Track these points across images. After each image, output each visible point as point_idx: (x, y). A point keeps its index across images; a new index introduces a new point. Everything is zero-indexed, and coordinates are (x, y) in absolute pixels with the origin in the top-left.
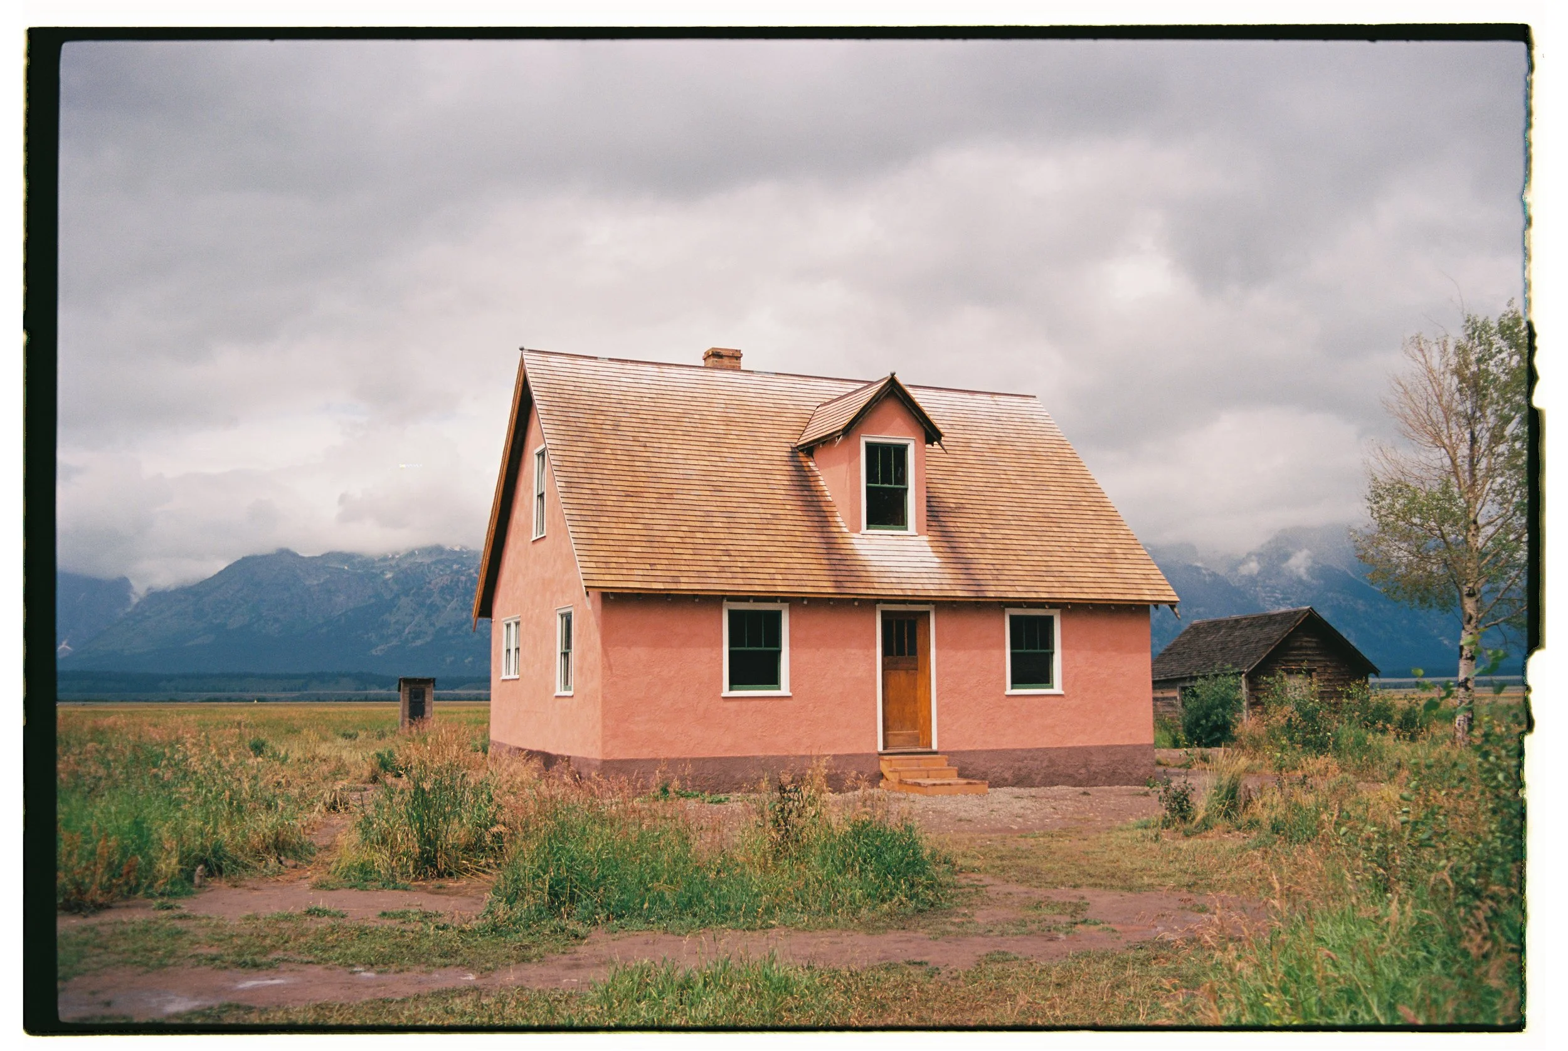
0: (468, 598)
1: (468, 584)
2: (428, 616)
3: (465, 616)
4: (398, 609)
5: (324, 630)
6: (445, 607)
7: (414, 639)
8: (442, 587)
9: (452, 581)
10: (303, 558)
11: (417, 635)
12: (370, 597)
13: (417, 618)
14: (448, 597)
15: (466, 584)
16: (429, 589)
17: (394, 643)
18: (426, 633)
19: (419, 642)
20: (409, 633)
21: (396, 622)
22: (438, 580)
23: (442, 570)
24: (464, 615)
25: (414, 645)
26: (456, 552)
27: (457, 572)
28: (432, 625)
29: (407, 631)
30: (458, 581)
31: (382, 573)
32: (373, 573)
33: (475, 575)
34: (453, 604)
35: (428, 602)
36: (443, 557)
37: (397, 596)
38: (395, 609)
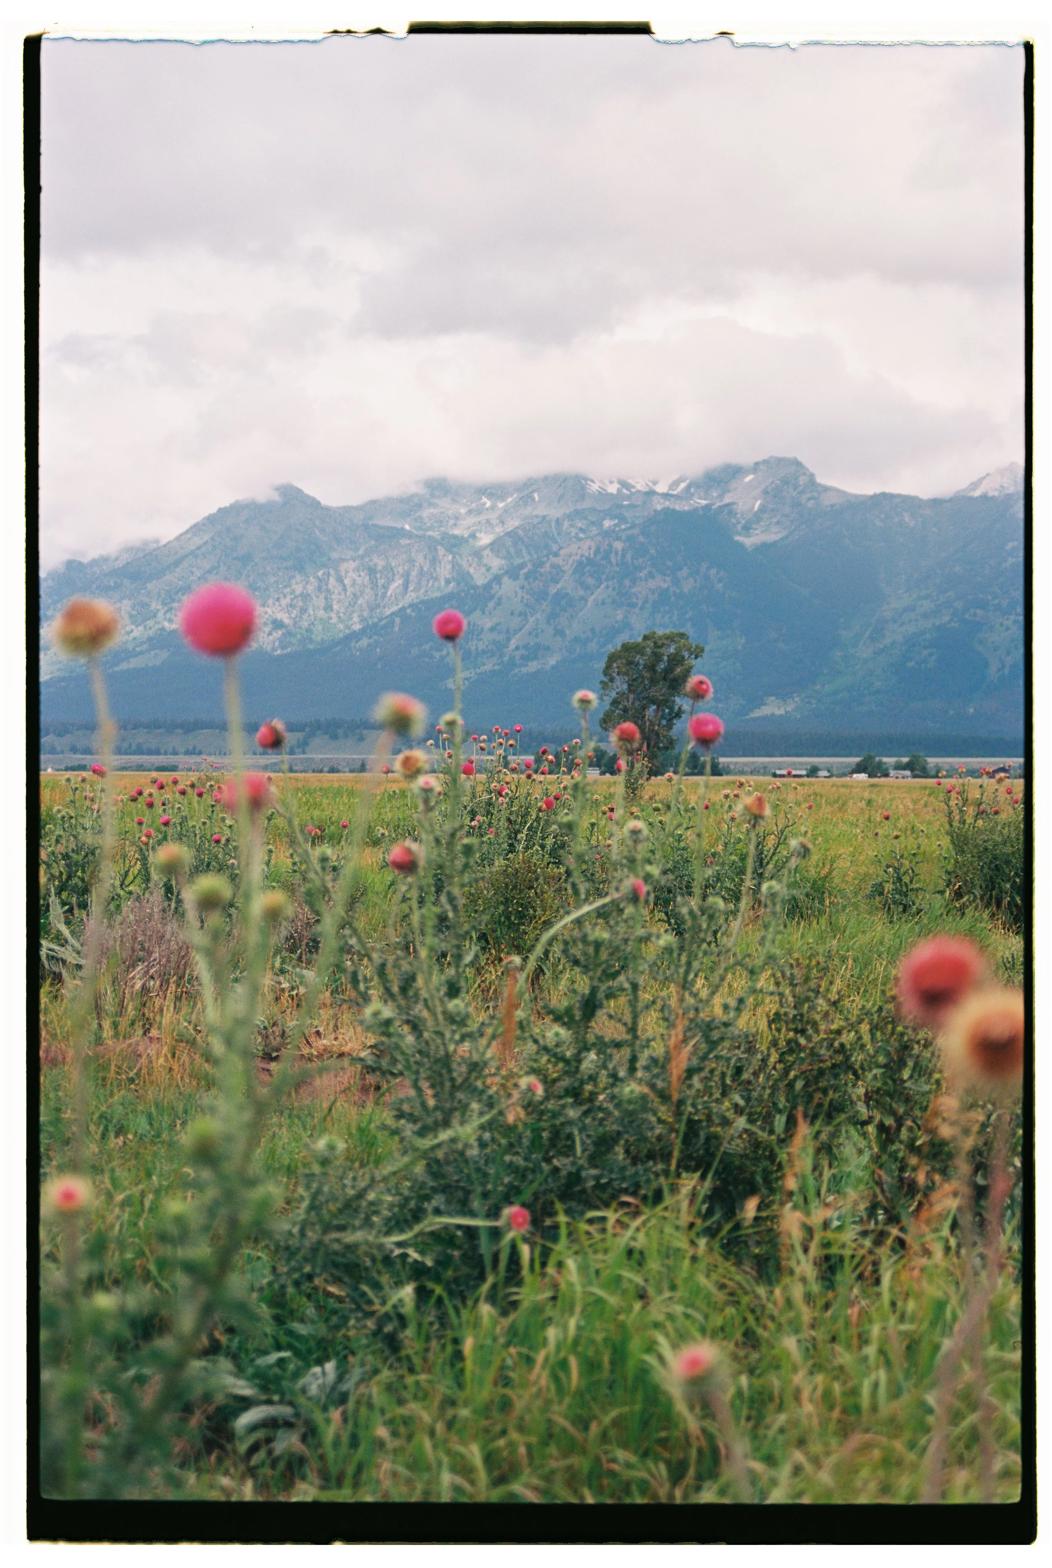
0: (627, 582)
1: (629, 556)
2: (552, 617)
3: (620, 617)
4: (499, 603)
5: (364, 642)
6: (584, 599)
7: (526, 659)
8: (580, 563)
9: (596, 553)
10: (327, 509)
11: (533, 652)
12: (448, 582)
13: (532, 620)
14: (590, 581)
15: (624, 556)
16: (553, 566)
17: (488, 667)
18: (548, 648)
19: (533, 666)
20: (517, 648)
21: (492, 629)
22: (573, 548)
23: (581, 529)
24: (620, 615)
25: (524, 670)
26: (612, 494)
27: (607, 534)
28: (560, 633)
29: (513, 644)
30: (610, 550)
31: (473, 536)
32: (455, 537)
33: (642, 539)
34: (600, 593)
35: (553, 590)
36: (586, 504)
37: (497, 579)
38: (491, 604)
